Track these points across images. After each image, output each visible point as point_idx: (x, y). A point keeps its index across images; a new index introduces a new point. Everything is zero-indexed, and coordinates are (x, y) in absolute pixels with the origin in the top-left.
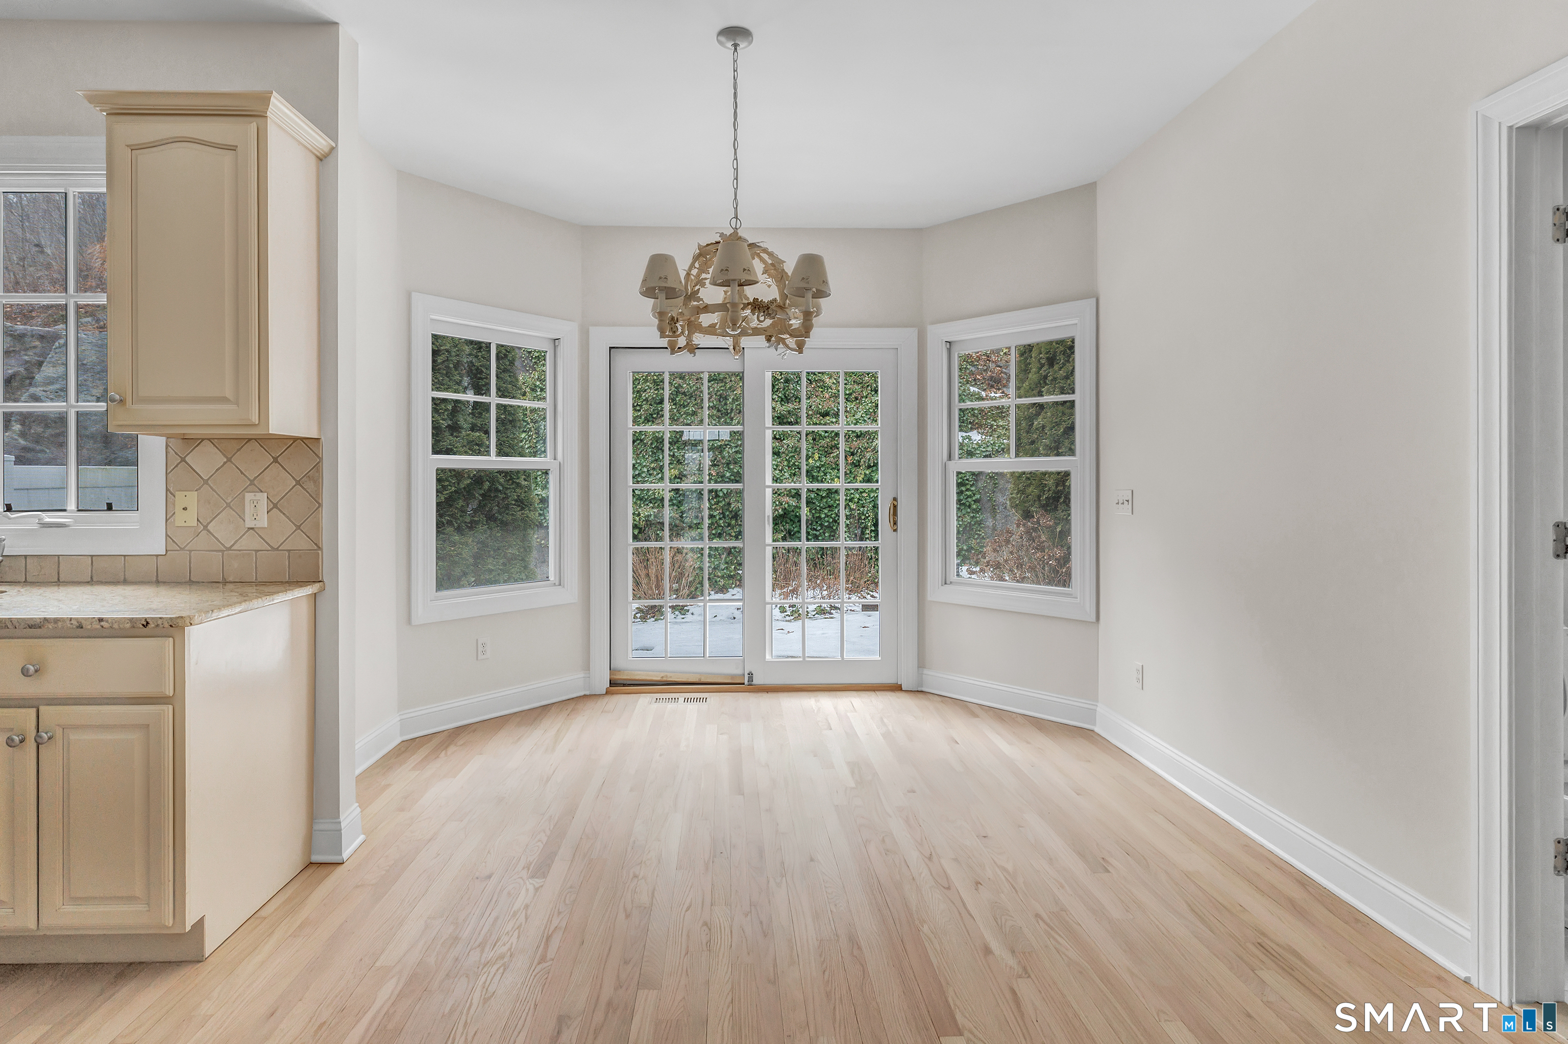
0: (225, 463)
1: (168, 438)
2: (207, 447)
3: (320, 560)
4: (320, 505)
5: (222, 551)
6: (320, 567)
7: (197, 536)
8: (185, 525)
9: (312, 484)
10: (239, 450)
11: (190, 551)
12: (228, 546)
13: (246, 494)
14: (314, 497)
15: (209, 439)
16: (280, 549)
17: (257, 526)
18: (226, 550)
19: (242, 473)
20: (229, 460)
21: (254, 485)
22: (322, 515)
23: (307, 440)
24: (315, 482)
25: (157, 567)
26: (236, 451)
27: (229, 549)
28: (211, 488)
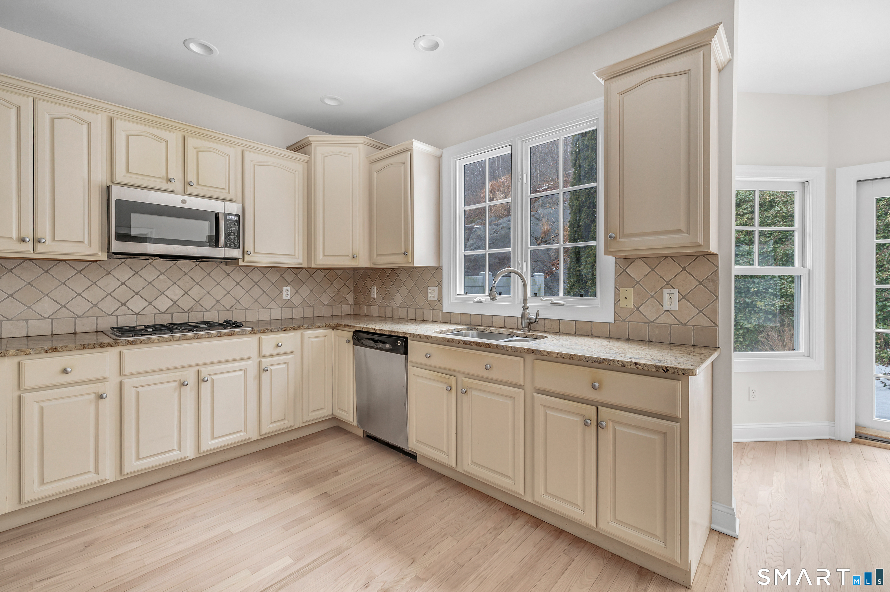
0: (650, 272)
1: (616, 258)
2: (639, 262)
3: (717, 334)
4: (717, 298)
5: (648, 323)
6: (718, 338)
7: (633, 313)
8: (626, 307)
9: (712, 284)
10: (659, 264)
11: (629, 322)
12: (652, 320)
13: (664, 290)
14: (713, 292)
15: (640, 258)
16: (687, 324)
17: (671, 310)
18: (651, 323)
19: (661, 277)
20: (653, 270)
21: (669, 285)
22: (718, 304)
23: (708, 256)
24: (713, 282)
25: (609, 329)
26: (657, 264)
27: (653, 322)
28: (642, 286)
